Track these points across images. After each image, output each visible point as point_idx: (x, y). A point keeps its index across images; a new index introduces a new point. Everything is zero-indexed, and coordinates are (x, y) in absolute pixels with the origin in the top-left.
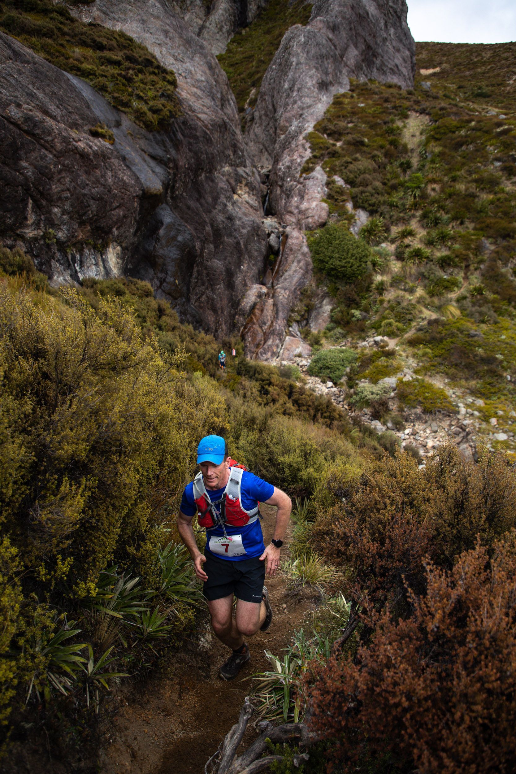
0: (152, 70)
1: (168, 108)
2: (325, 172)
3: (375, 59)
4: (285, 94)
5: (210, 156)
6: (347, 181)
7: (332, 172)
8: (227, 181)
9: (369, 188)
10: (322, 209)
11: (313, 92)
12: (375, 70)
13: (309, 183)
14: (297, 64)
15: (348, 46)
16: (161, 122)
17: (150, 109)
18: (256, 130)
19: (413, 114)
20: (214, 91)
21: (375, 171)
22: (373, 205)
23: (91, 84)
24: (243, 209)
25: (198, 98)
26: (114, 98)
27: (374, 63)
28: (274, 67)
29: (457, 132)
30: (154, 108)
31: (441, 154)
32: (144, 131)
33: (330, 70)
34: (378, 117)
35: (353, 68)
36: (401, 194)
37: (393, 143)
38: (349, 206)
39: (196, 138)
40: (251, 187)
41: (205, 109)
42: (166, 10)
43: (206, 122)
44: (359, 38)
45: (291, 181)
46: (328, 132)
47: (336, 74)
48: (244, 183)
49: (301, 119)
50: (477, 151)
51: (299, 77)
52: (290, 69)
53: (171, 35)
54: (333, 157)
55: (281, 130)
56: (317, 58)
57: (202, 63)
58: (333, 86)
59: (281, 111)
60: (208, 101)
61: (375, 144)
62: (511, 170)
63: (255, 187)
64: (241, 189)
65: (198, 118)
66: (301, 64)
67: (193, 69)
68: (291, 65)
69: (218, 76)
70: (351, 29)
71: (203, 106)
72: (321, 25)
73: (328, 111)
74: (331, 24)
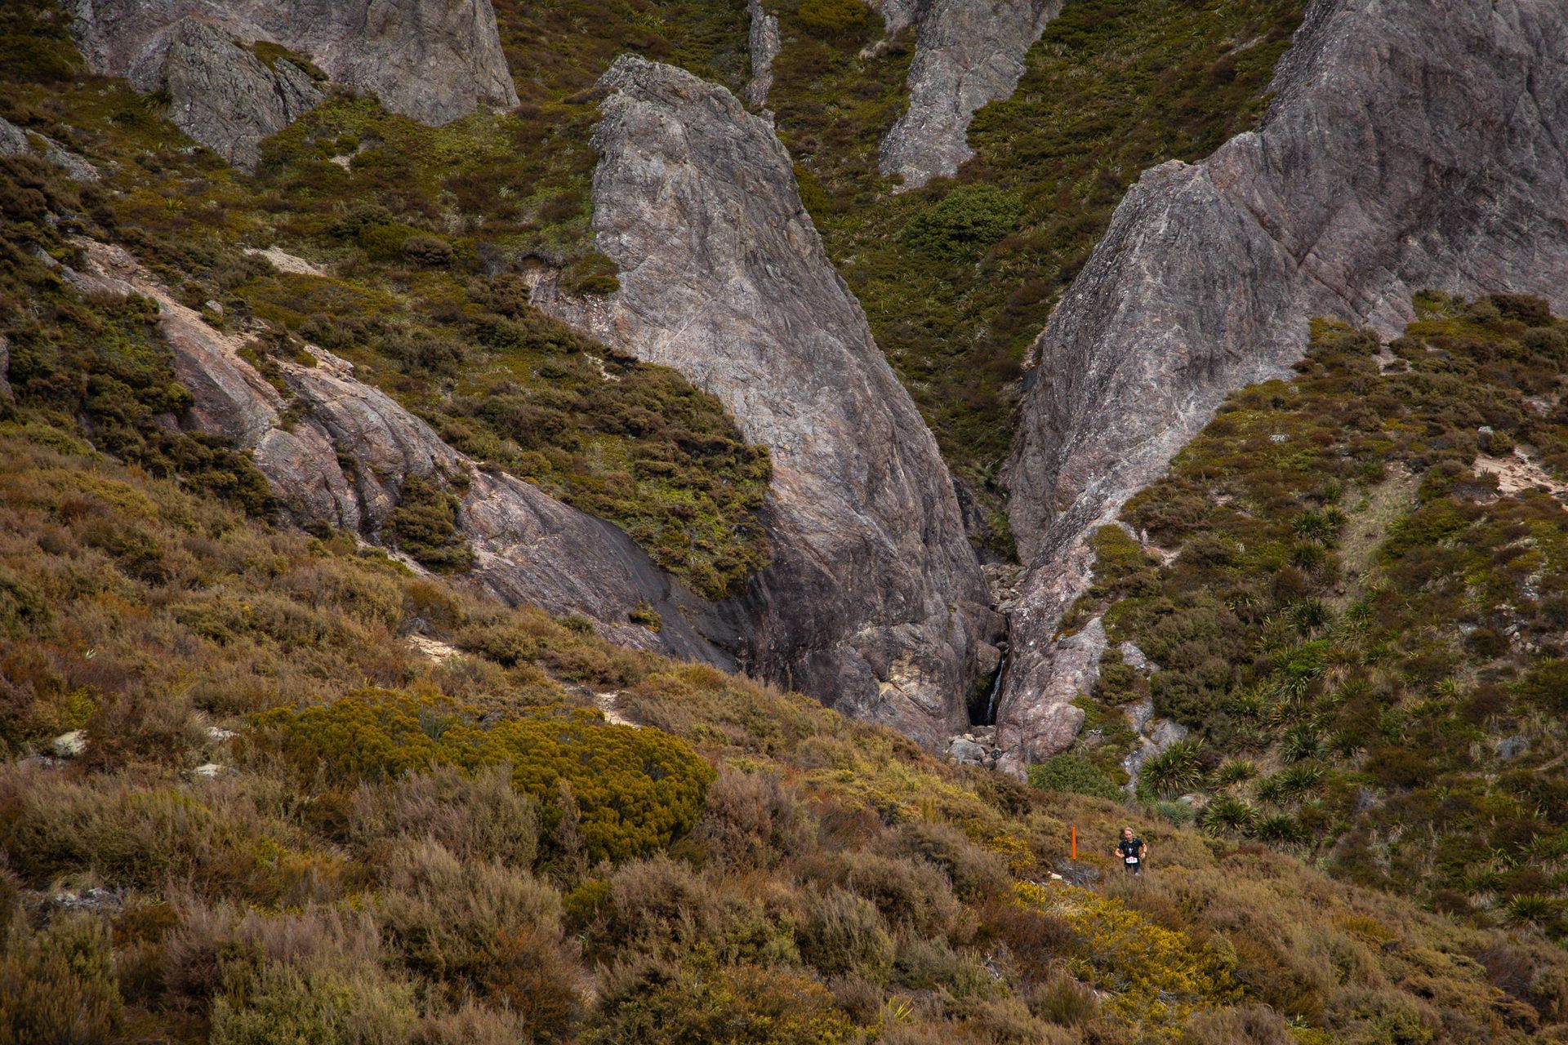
0: (724, 460)
1: (747, 558)
2: (1108, 632)
3: (1482, 202)
4: (1087, 395)
5: (824, 617)
6: (1152, 655)
7: (1120, 631)
8: (866, 657)
9: (1192, 676)
10: (1065, 719)
11: (1155, 399)
12: (1479, 238)
13: (1063, 658)
14: (1130, 310)
15: (1333, 210)
16: (732, 585)
17: (718, 566)
18: (1029, 462)
19: (1397, 470)
20: (852, 471)
21: (1228, 631)
22: (1192, 711)
23: (629, 531)
24: (900, 715)
25: (812, 498)
26: (661, 553)
27: (1474, 215)
28: (1080, 296)
29: (1441, 542)
30: (724, 564)
31: (1383, 596)
32: (705, 602)
33: (1230, 320)
34: (1300, 483)
35: (1341, 282)
36: (1273, 687)
37: (1306, 559)
38: (1138, 714)
39: (797, 588)
40: (927, 666)
41: (825, 523)
42: (763, 291)
43: (823, 551)
44: (1398, 162)
45: (1035, 647)
46: (1151, 524)
47: (1262, 320)
48: (908, 658)
49: (1110, 473)
50: (1444, 595)
51: (1130, 346)
52: (1110, 321)
53: (770, 353)
54: (1137, 595)
55: (1060, 500)
56: (1195, 287)
57: (832, 408)
58: (1238, 359)
59: (1072, 437)
60: (836, 502)
61: (1255, 560)
62: (1486, 644)
63: (938, 664)
64: (900, 672)
65: (807, 544)
66: (1140, 308)
67: (809, 430)
68: (1115, 311)
69: (868, 428)
70: (1362, 145)
71: (821, 515)
72: (1236, 169)
73: (1183, 455)
74: (1277, 154)
